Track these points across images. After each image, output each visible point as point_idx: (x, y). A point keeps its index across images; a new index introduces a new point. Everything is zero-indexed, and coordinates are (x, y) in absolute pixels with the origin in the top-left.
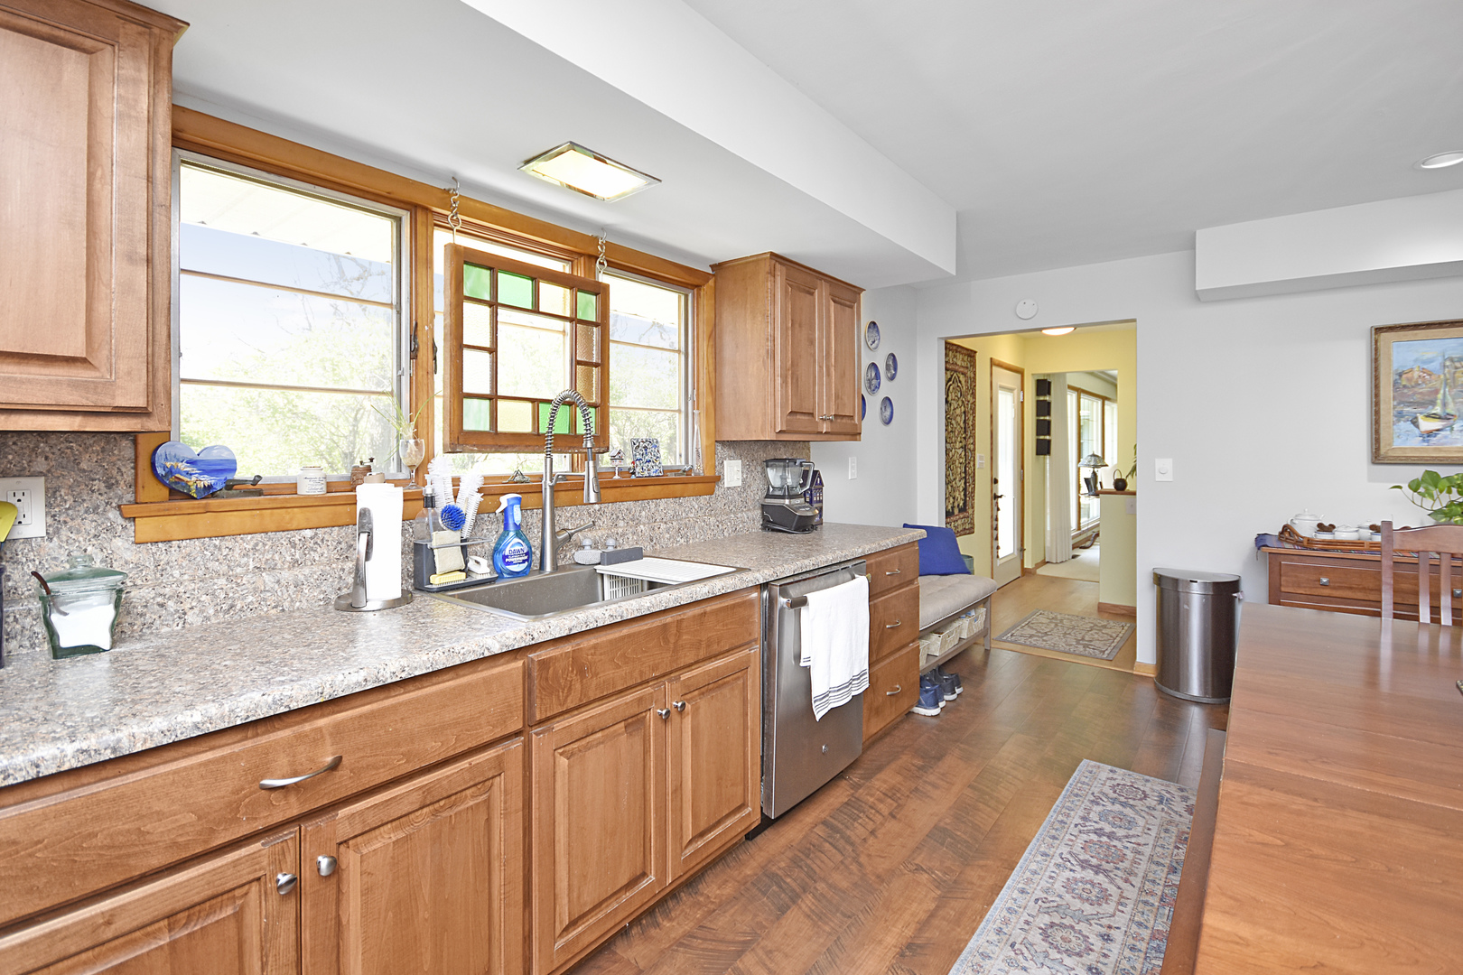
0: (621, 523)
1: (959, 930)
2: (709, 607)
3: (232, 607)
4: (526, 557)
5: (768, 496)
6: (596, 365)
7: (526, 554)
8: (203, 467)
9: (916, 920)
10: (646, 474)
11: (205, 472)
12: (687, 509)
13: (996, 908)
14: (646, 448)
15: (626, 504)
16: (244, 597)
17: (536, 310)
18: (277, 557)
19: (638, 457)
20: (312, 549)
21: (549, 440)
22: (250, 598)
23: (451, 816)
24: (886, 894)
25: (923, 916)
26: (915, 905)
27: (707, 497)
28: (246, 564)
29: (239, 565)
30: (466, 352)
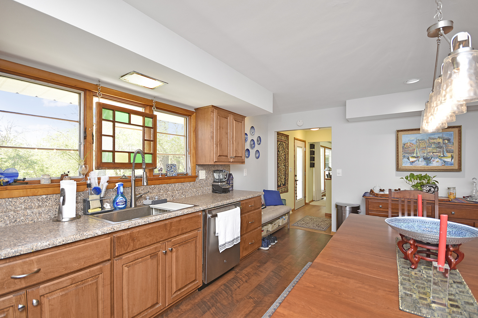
0: (162, 191)
1: (258, 316)
2: (182, 218)
3: (16, 221)
4: (125, 203)
5: (214, 182)
6: (152, 141)
7: (125, 202)
8: (6, 175)
9: (245, 314)
10: (171, 175)
11: (6, 177)
12: (186, 186)
13: (271, 309)
14: (171, 167)
15: (164, 185)
16: (20, 218)
17: (129, 123)
18: (32, 204)
19: (168, 170)
20: (46, 202)
21: (134, 165)
22: (22, 218)
23: (82, 287)
24: (238, 306)
25: (248, 312)
26: (246, 309)
27: (193, 182)
28: (21, 207)
29: (19, 207)
30: (103, 137)
